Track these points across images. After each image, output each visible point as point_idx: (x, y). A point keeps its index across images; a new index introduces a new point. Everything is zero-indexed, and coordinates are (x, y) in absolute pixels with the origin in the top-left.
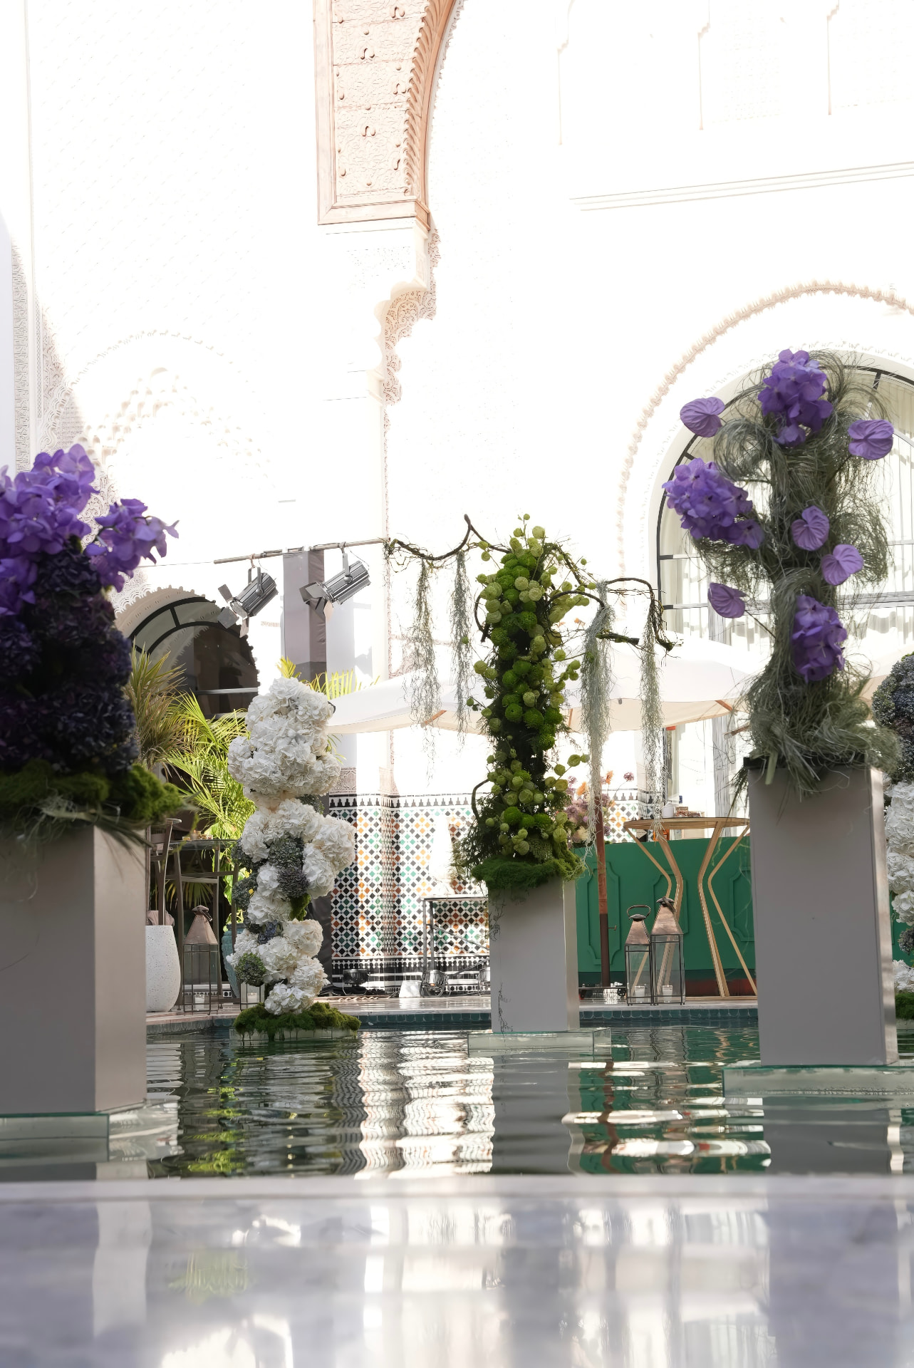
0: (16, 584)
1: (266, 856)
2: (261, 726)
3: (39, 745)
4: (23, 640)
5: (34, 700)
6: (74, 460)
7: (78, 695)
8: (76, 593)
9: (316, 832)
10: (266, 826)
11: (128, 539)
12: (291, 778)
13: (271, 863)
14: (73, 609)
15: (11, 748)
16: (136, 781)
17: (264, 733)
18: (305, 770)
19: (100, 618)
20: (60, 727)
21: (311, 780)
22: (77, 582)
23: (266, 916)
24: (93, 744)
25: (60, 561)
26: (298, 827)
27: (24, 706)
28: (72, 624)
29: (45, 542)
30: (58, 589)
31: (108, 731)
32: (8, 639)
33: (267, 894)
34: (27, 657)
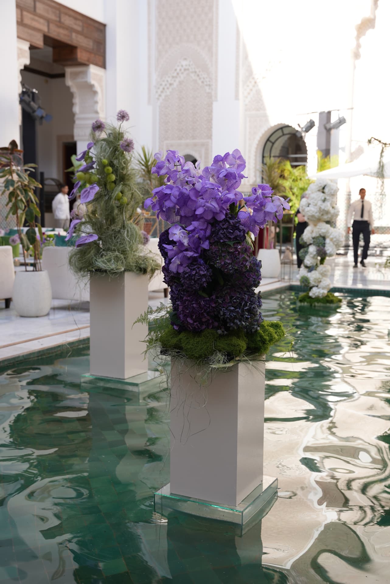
0: (199, 238)
1: (312, 242)
2: (313, 196)
3: (211, 322)
4: (202, 270)
5: (208, 299)
6: (235, 158)
7: (231, 298)
8: (231, 244)
9: (331, 235)
10: (313, 232)
11: (261, 210)
12: (322, 215)
13: (314, 245)
14: (229, 252)
15: (195, 324)
16: (261, 337)
17: (313, 198)
18: (327, 212)
19: (244, 258)
20: (222, 313)
21: (329, 216)
22: (232, 237)
23: (311, 263)
24: (239, 323)
25: (223, 225)
26: (323, 233)
27: (203, 303)
28: (229, 262)
29: (215, 214)
30: (222, 241)
31: (247, 316)
32: (194, 269)
33: (312, 256)
34: (204, 280)
